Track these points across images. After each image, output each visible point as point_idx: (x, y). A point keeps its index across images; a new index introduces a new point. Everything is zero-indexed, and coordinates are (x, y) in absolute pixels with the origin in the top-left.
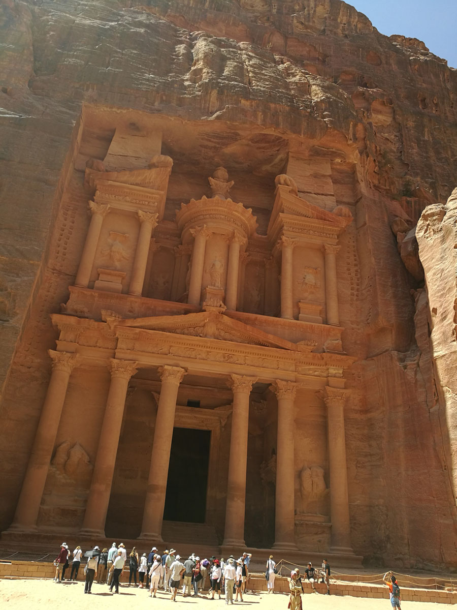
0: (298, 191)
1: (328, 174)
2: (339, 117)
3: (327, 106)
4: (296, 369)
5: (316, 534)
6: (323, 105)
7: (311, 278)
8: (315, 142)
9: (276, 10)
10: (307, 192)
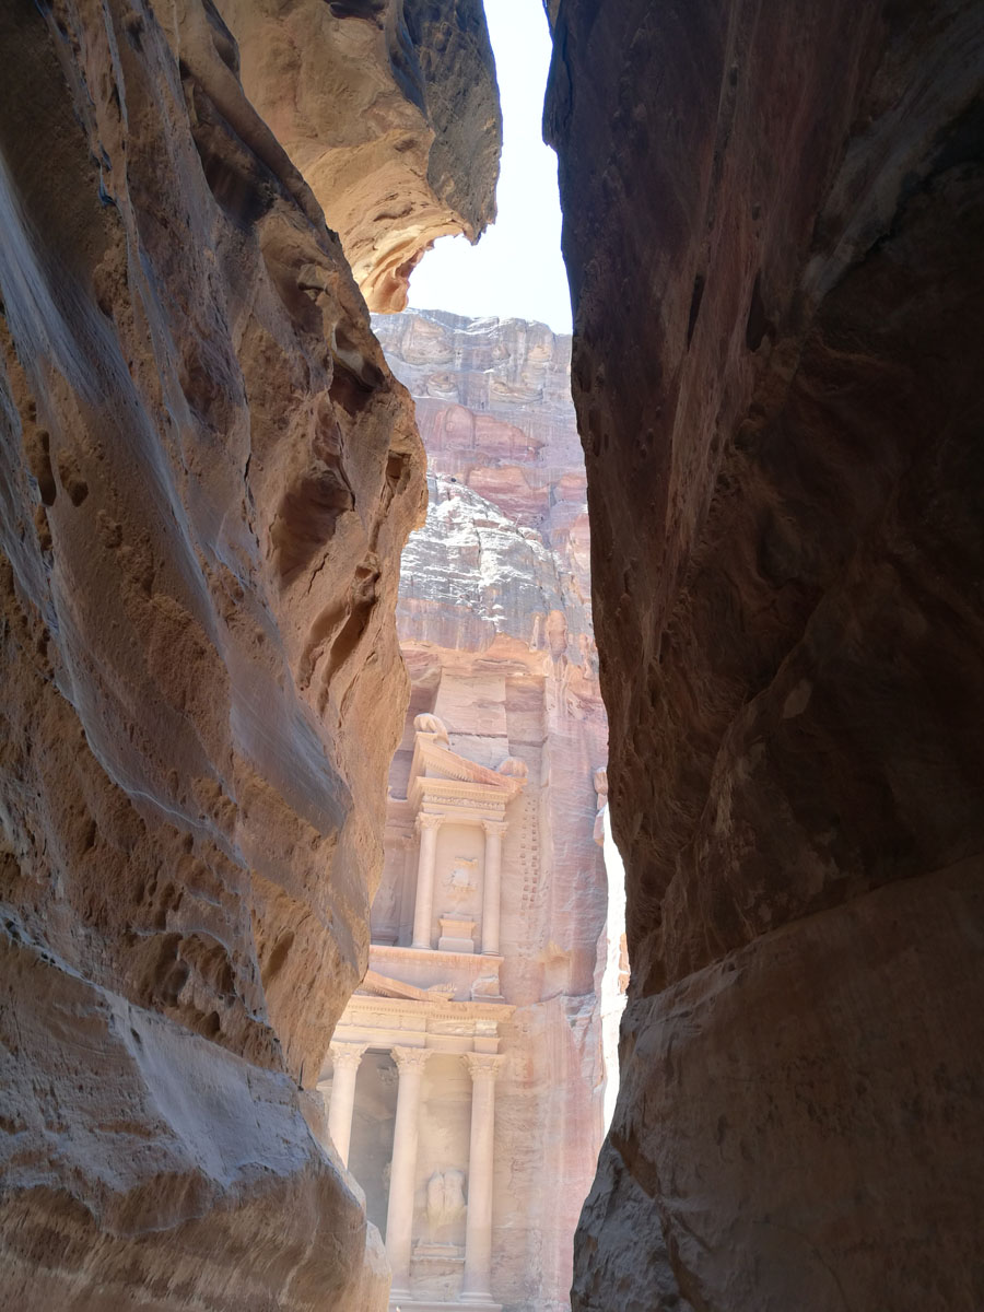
0: (450, 733)
1: (500, 700)
2: (516, 612)
3: (501, 593)
4: (427, 1026)
5: (443, 1274)
6: (494, 592)
7: (463, 876)
8: (479, 655)
9: (461, 361)
10: (466, 734)
